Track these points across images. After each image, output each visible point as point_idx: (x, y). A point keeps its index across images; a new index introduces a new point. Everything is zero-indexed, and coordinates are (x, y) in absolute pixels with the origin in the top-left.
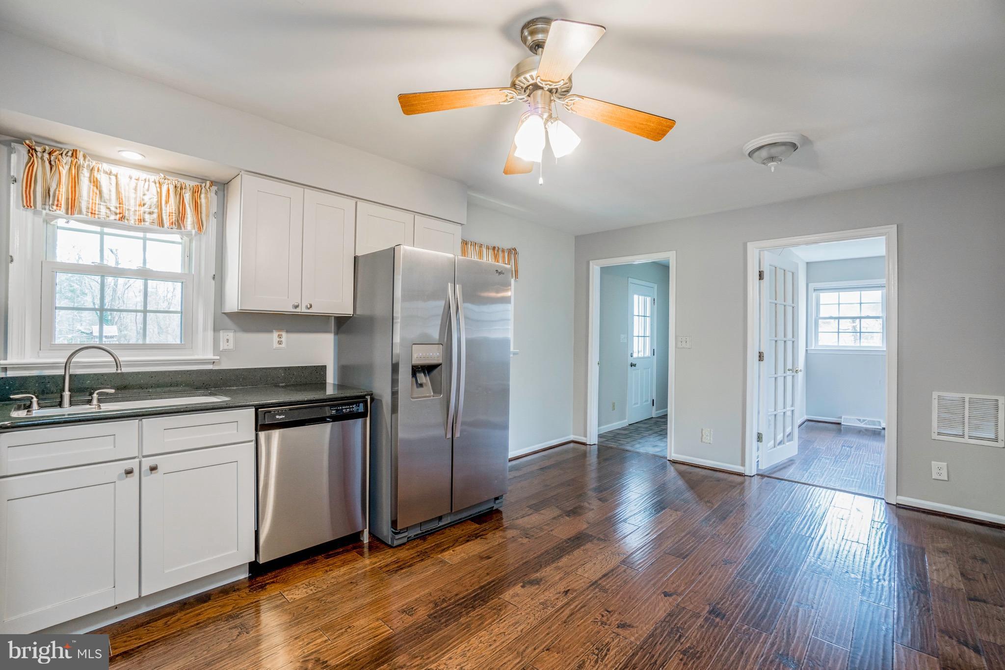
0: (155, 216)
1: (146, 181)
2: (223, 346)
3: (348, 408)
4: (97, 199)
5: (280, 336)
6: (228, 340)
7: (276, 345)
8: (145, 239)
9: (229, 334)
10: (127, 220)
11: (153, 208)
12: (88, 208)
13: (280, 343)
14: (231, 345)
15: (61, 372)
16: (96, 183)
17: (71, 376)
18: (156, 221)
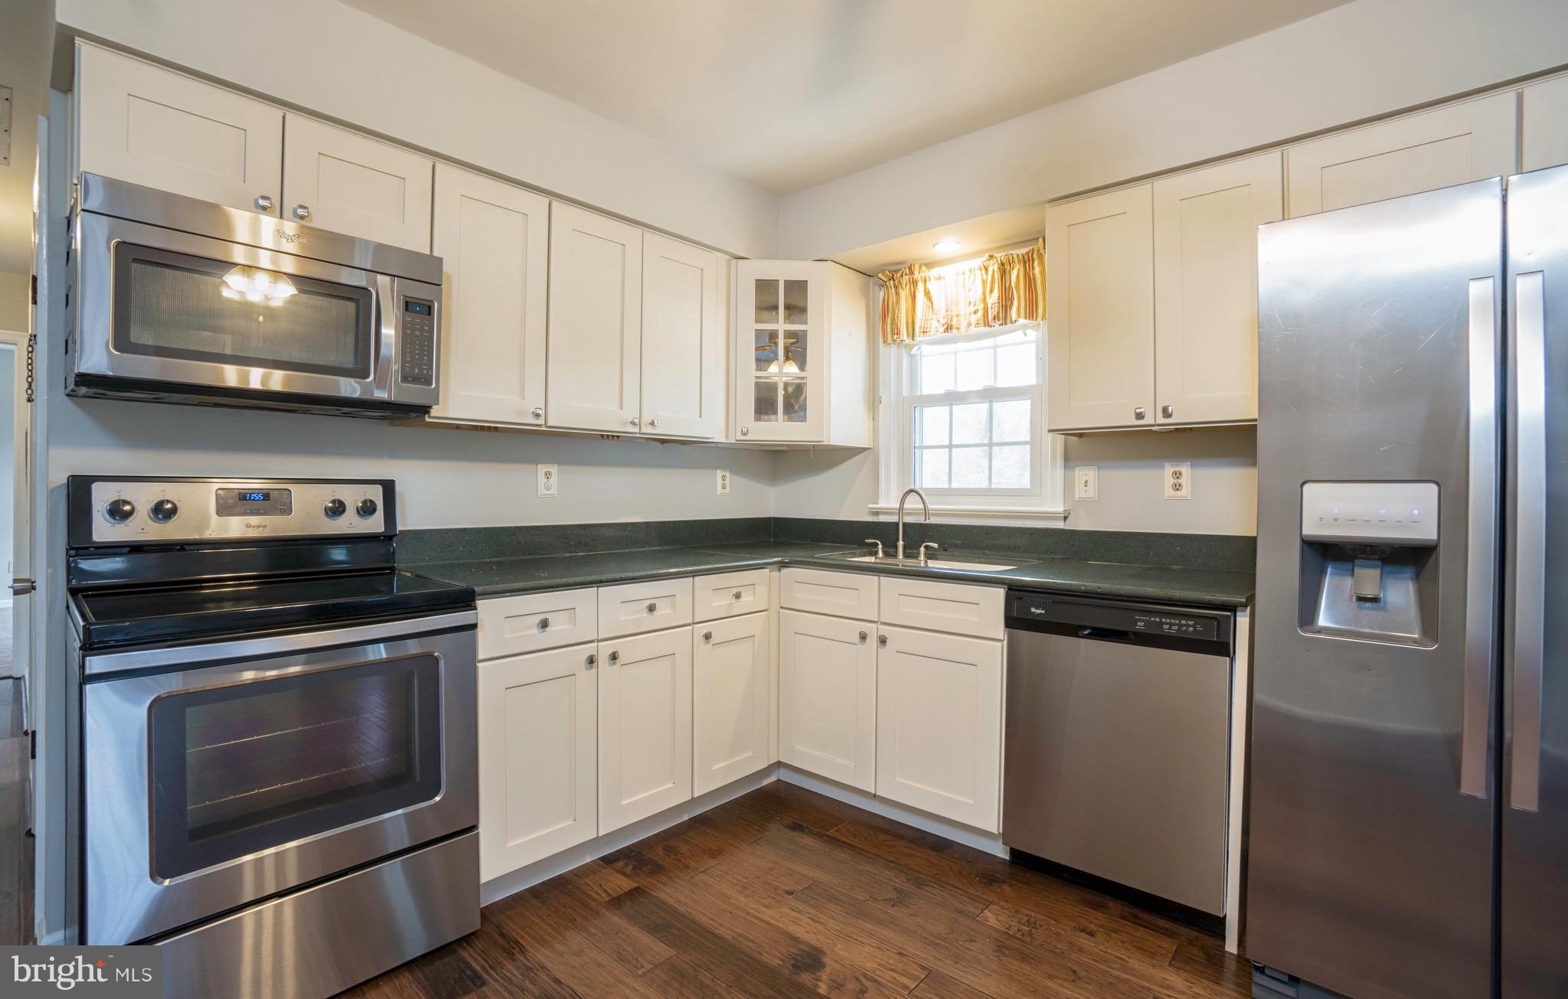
0: (980, 314)
1: (971, 272)
2: (1080, 492)
3: (1176, 625)
4: (930, 314)
5: (1177, 475)
6: (1086, 482)
7: (1169, 492)
8: (995, 347)
9: (1086, 472)
10: (958, 329)
11: (978, 303)
12: (921, 328)
13: (1177, 487)
14: (1091, 492)
15: (893, 519)
16: (927, 294)
17: (905, 524)
18: (982, 322)
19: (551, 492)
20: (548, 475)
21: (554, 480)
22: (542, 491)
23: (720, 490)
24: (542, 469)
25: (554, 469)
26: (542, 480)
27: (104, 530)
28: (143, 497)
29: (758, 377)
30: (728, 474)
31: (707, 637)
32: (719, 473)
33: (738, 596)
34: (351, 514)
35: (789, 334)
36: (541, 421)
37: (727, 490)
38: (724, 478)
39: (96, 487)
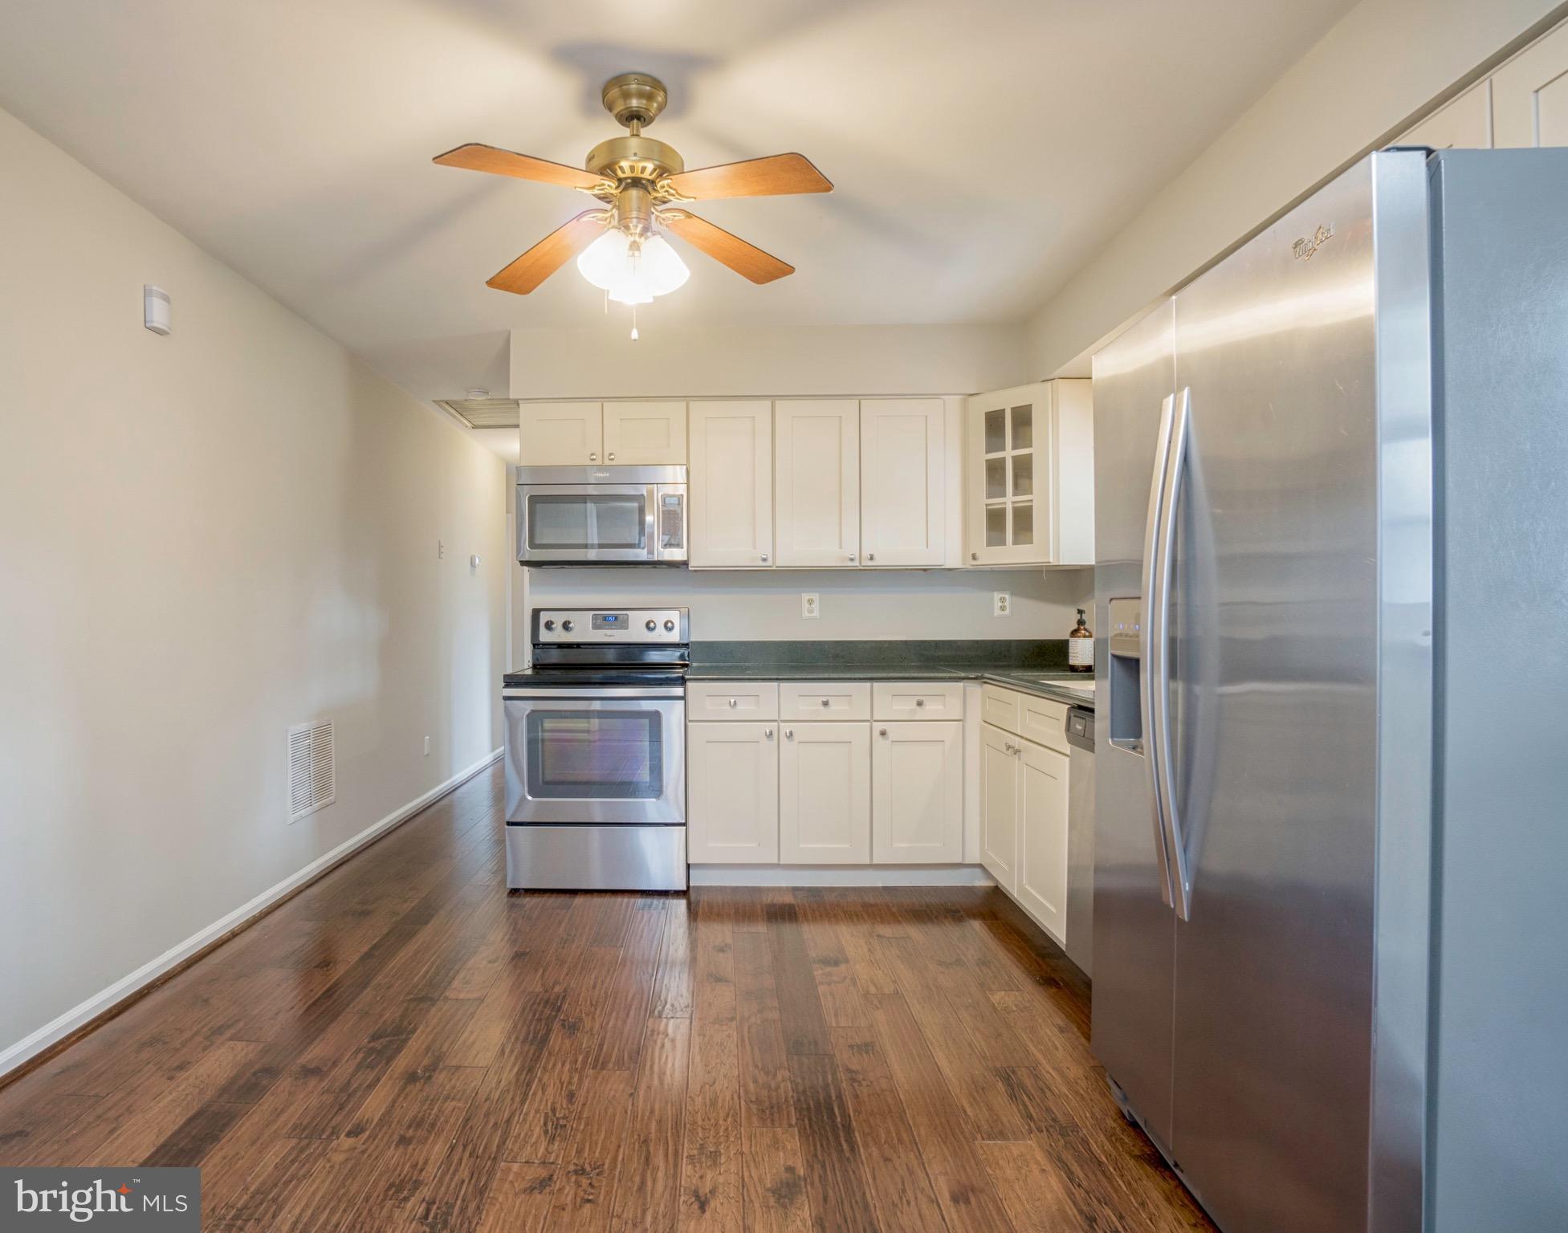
19: (814, 614)
20: (811, 602)
21: (816, 606)
22: (806, 614)
23: (997, 612)
24: (806, 597)
25: (815, 596)
26: (806, 606)
27: (545, 636)
28: (558, 619)
29: (987, 505)
30: (1007, 596)
31: (883, 733)
32: (997, 596)
33: (920, 704)
34: (660, 628)
35: (1016, 459)
36: (769, 563)
37: (1007, 612)
38: (1002, 600)
39: (542, 614)
